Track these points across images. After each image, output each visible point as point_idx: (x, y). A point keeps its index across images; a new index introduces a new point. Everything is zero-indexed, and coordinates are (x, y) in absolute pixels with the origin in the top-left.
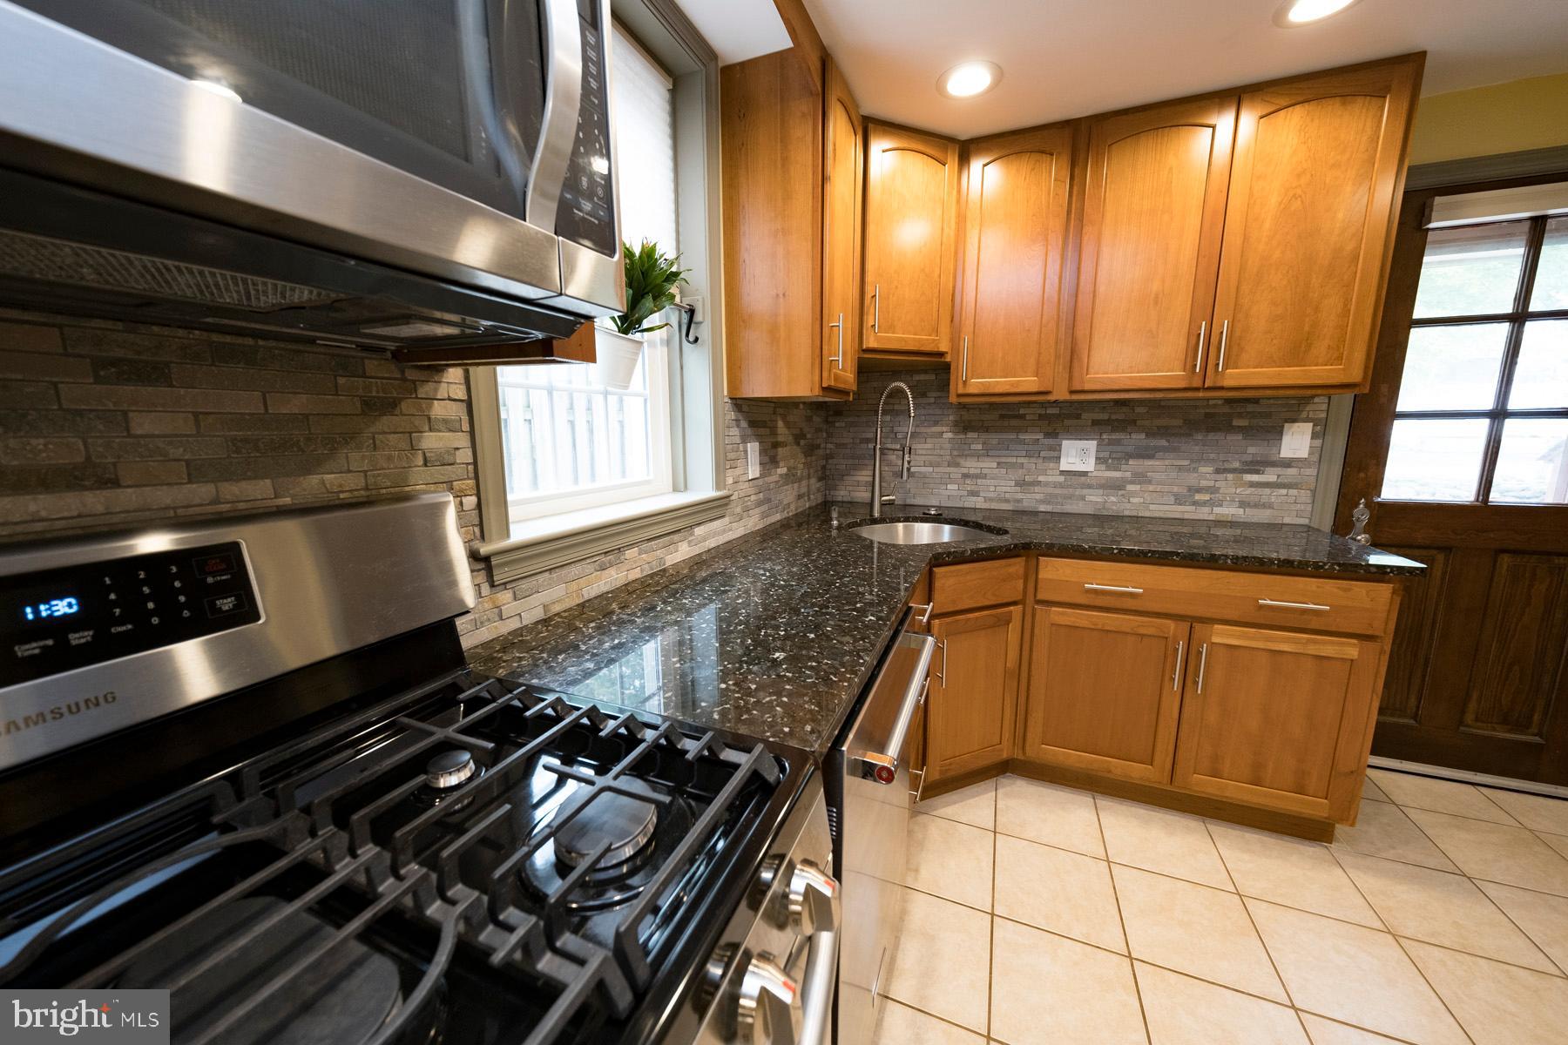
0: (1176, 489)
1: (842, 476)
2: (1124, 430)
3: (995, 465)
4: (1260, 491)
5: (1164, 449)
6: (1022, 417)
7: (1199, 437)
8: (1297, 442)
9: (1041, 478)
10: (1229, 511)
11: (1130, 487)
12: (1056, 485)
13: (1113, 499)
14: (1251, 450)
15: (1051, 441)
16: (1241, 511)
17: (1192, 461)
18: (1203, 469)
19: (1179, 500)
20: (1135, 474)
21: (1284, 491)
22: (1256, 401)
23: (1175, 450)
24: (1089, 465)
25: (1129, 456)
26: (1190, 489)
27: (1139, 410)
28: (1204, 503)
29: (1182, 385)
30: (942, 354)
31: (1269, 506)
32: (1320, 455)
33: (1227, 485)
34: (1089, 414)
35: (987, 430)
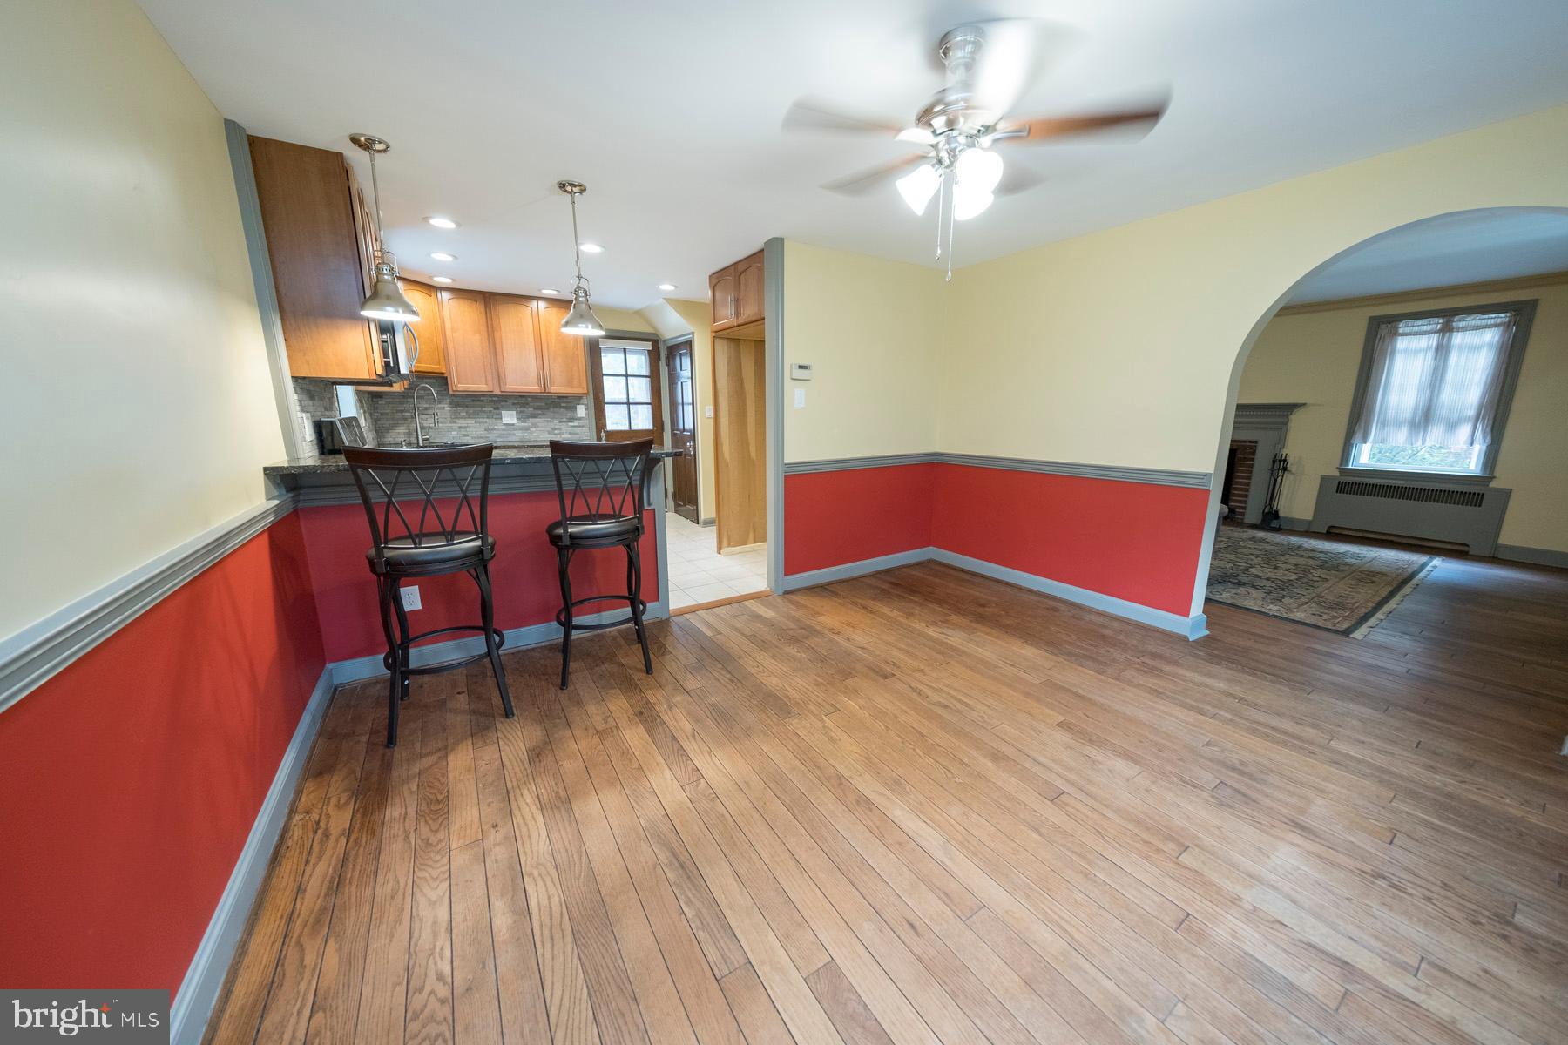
1: (388, 430)
2: (525, 407)
3: (473, 422)
4: (574, 429)
5: (541, 415)
6: (482, 401)
7: (552, 410)
8: (581, 411)
9: (496, 428)
11: (531, 429)
12: (504, 430)
13: (526, 434)
14: (569, 414)
15: (497, 411)
17: (551, 419)
18: (555, 421)
19: (550, 433)
20: (533, 424)
22: (566, 397)
23: (544, 414)
24: (514, 421)
25: (528, 417)
27: (529, 399)
30: (443, 373)
31: (577, 434)
32: (588, 414)
33: (564, 427)
34: (510, 401)
35: (467, 407)
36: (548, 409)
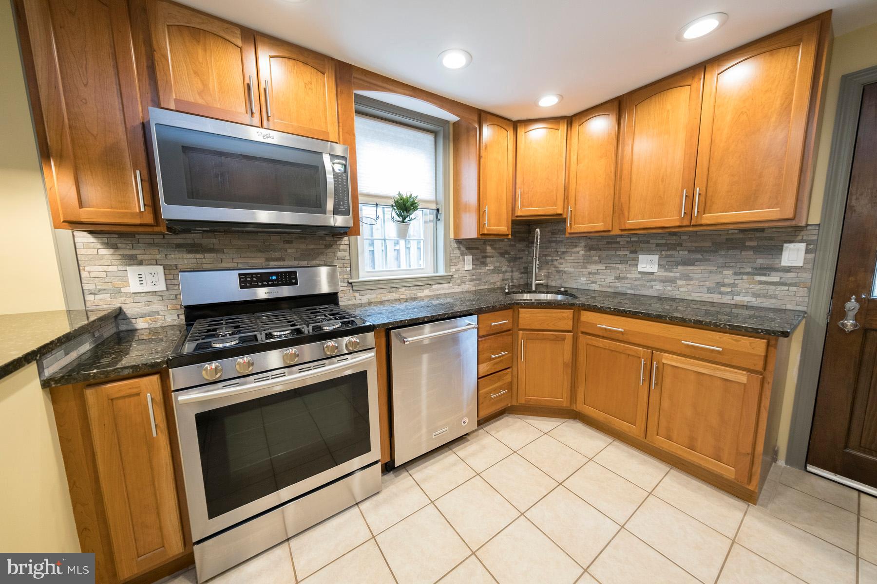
0: (708, 284)
2: (675, 249)
3: (604, 268)
4: (767, 287)
5: (700, 260)
6: (618, 243)
7: (723, 253)
8: (793, 255)
9: (628, 276)
10: (744, 299)
11: (679, 282)
12: (639, 280)
13: (669, 288)
14: (760, 261)
15: (633, 255)
16: (754, 299)
17: (718, 267)
18: (726, 272)
19: (710, 290)
20: (682, 274)
21: (786, 288)
22: (762, 230)
23: (707, 260)
24: (654, 268)
25: (678, 264)
26: (718, 284)
27: (683, 237)
28: (727, 293)
29: (677, 224)
30: (561, 215)
31: (775, 297)
32: (813, 264)
33: (743, 283)
34: (654, 242)
35: (600, 250)
36: (716, 252)
